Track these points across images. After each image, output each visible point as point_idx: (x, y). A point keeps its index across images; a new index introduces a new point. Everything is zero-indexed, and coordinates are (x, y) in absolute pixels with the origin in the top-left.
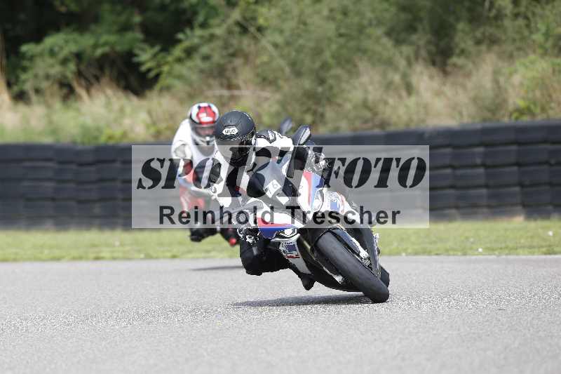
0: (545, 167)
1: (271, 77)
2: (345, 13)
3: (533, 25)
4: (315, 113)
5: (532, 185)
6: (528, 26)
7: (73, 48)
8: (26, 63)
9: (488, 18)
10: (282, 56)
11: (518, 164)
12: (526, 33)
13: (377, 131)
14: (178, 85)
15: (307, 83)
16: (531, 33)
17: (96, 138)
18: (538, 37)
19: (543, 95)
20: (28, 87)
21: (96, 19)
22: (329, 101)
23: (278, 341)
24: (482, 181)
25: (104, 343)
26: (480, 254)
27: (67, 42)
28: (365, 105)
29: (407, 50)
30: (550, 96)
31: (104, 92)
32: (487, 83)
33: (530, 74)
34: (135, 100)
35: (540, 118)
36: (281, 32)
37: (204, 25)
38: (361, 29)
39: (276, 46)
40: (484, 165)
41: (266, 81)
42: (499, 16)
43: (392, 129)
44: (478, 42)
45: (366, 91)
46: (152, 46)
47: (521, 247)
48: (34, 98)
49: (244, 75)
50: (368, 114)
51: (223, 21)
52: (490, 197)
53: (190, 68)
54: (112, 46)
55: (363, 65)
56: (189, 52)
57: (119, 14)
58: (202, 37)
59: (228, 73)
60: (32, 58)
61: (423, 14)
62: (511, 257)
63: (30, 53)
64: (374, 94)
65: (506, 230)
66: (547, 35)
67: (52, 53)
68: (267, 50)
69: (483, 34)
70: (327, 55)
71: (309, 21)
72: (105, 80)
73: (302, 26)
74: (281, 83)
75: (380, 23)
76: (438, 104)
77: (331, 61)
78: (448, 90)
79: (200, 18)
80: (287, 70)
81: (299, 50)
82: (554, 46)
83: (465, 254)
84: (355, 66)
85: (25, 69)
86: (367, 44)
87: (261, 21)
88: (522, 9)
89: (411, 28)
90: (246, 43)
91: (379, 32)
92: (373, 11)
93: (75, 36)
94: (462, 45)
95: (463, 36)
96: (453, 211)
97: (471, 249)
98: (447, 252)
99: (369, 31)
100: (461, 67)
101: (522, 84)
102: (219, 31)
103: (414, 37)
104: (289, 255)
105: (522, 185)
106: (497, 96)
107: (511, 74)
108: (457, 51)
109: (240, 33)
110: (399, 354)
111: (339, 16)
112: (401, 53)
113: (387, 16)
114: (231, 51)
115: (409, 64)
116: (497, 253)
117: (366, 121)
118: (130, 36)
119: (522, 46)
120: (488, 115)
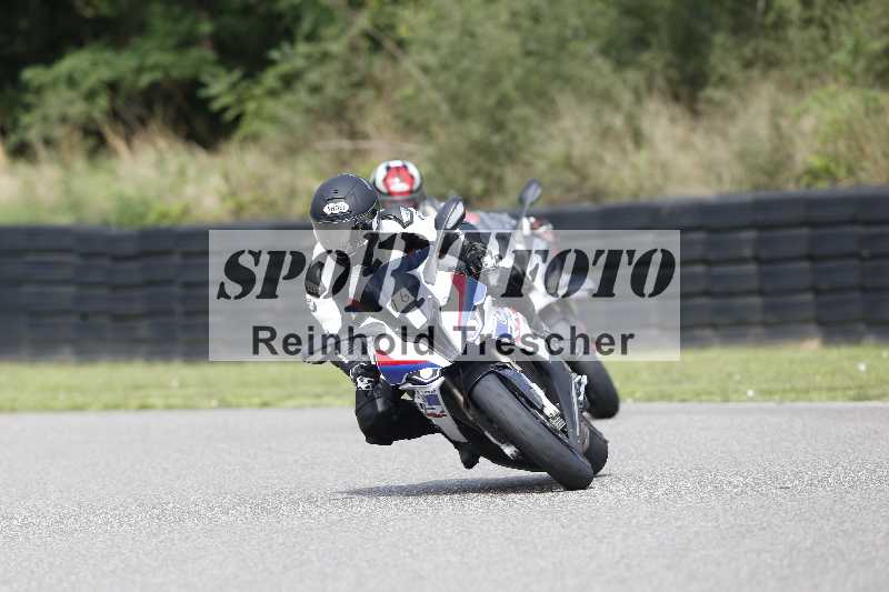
0: (854, 262)
1: (418, 119)
2: (536, 18)
3: (833, 37)
4: (488, 176)
5: (833, 290)
6: (826, 39)
7: (105, 74)
8: (29, 98)
9: (763, 26)
10: (436, 87)
11: (811, 258)
12: (822, 49)
13: (587, 205)
14: (271, 133)
15: (476, 130)
16: (831, 50)
17: (142, 216)
18: (841, 57)
19: (849, 148)
20: (33, 135)
21: (142, 29)
22: (511, 157)
23: (431, 538)
24: (754, 284)
25: (155, 541)
26: (751, 400)
27: (95, 64)
28: (568, 163)
29: (633, 76)
30: (861, 150)
31: (154, 144)
32: (762, 129)
33: (828, 116)
34: (202, 156)
35: (845, 185)
36: (435, 47)
37: (311, 37)
38: (562, 43)
39: (426, 70)
40: (757, 259)
41: (411, 126)
42: (780, 24)
43: (610, 202)
44: (748, 64)
45: (569, 143)
46: (230, 69)
47: (815, 389)
48: (42, 152)
49: (376, 117)
50: (572, 178)
51: (343, 31)
52: (768, 308)
53: (289, 106)
54: (166, 69)
55: (565, 101)
56: (289, 81)
57: (177, 20)
58: (308, 57)
59: (351, 114)
60: (39, 90)
61: (659, 19)
62: (801, 404)
63: (36, 83)
64: (582, 146)
65: (791, 362)
66: (856, 52)
67: (71, 82)
68: (411, 76)
69: (755, 51)
70: (508, 85)
71: (479, 30)
72: (154, 126)
73: (467, 39)
74: (435, 128)
75: (591, 33)
76: (684, 163)
77: (514, 95)
78: (699, 140)
79: (306, 25)
80: (445, 108)
81: (462, 78)
82: (868, 70)
83: (726, 400)
84: (552, 101)
85: (28, 108)
86: (571, 67)
87: (403, 32)
88: (817, 12)
89: (640, 42)
90: (379, 66)
91: (589, 47)
92: (581, 14)
93: (108, 55)
94: (722, 69)
95: (722, 54)
96: (708, 332)
97: (736, 391)
98: (697, 396)
99: (573, 46)
100: (719, 105)
101: (816, 132)
102: (336, 47)
103: (646, 57)
104: (429, 411)
105: (817, 291)
106: (776, 150)
107: (799, 116)
108: (714, 78)
109: (370, 49)
110: (623, 557)
111: (526, 23)
112: (625, 81)
113: (603, 23)
114: (355, 77)
115: (638, 99)
116: (777, 397)
117: (569, 189)
118: (195, 54)
119: (817, 70)
120: (763, 179)
